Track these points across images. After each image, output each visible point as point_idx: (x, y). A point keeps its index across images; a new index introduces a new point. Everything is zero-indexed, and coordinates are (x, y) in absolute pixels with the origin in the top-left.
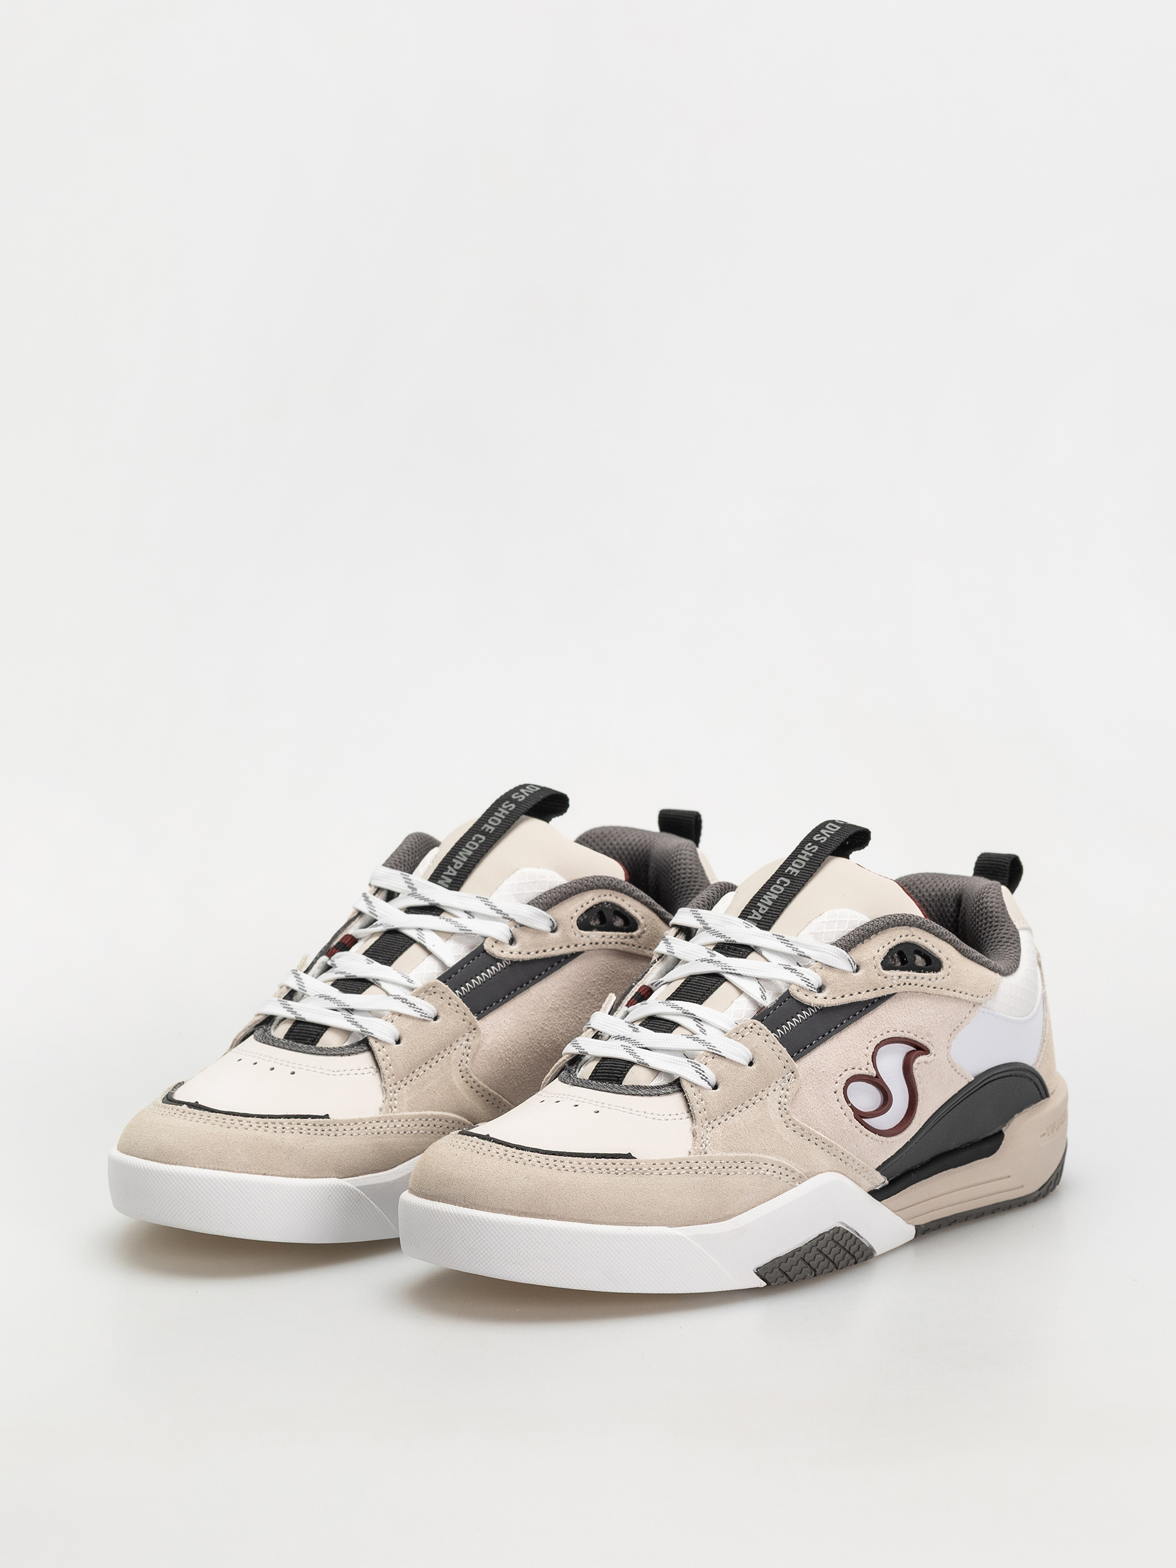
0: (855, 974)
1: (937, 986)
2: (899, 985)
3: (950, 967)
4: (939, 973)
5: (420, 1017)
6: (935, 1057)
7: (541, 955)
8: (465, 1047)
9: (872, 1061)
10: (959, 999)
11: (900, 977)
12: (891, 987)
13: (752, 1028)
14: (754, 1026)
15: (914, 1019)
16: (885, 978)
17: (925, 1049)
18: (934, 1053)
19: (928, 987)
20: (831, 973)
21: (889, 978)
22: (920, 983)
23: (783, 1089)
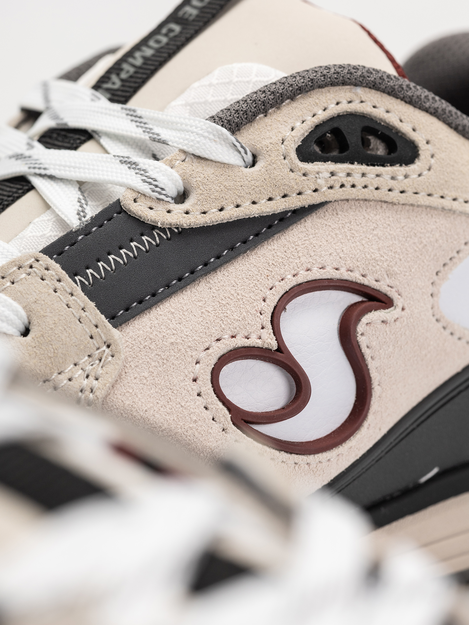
0: (248, 170)
1: (406, 189)
2: (331, 187)
3: (432, 156)
4: (412, 167)
6: (403, 313)
9: (272, 322)
10: (452, 211)
11: (333, 174)
12: (316, 191)
13: (31, 267)
14: (35, 265)
15: (361, 248)
16: (304, 175)
17: (383, 299)
18: (400, 306)
19: (390, 190)
20: (200, 169)
21: (311, 176)
22: (372, 184)
23: (87, 377)
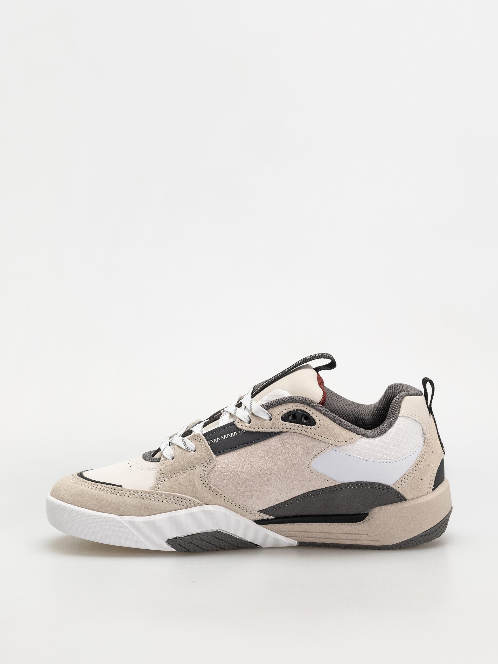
5: (185, 449)
7: (261, 430)
8: (206, 467)
